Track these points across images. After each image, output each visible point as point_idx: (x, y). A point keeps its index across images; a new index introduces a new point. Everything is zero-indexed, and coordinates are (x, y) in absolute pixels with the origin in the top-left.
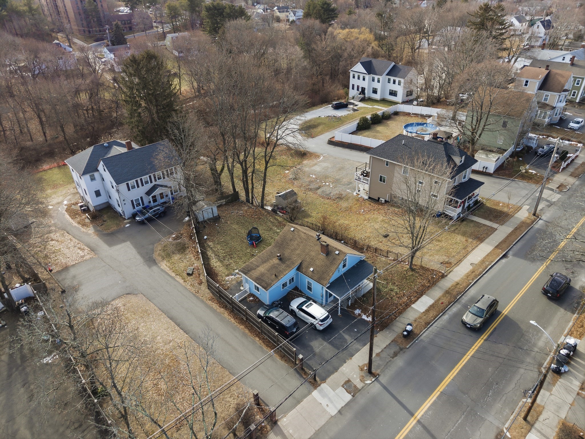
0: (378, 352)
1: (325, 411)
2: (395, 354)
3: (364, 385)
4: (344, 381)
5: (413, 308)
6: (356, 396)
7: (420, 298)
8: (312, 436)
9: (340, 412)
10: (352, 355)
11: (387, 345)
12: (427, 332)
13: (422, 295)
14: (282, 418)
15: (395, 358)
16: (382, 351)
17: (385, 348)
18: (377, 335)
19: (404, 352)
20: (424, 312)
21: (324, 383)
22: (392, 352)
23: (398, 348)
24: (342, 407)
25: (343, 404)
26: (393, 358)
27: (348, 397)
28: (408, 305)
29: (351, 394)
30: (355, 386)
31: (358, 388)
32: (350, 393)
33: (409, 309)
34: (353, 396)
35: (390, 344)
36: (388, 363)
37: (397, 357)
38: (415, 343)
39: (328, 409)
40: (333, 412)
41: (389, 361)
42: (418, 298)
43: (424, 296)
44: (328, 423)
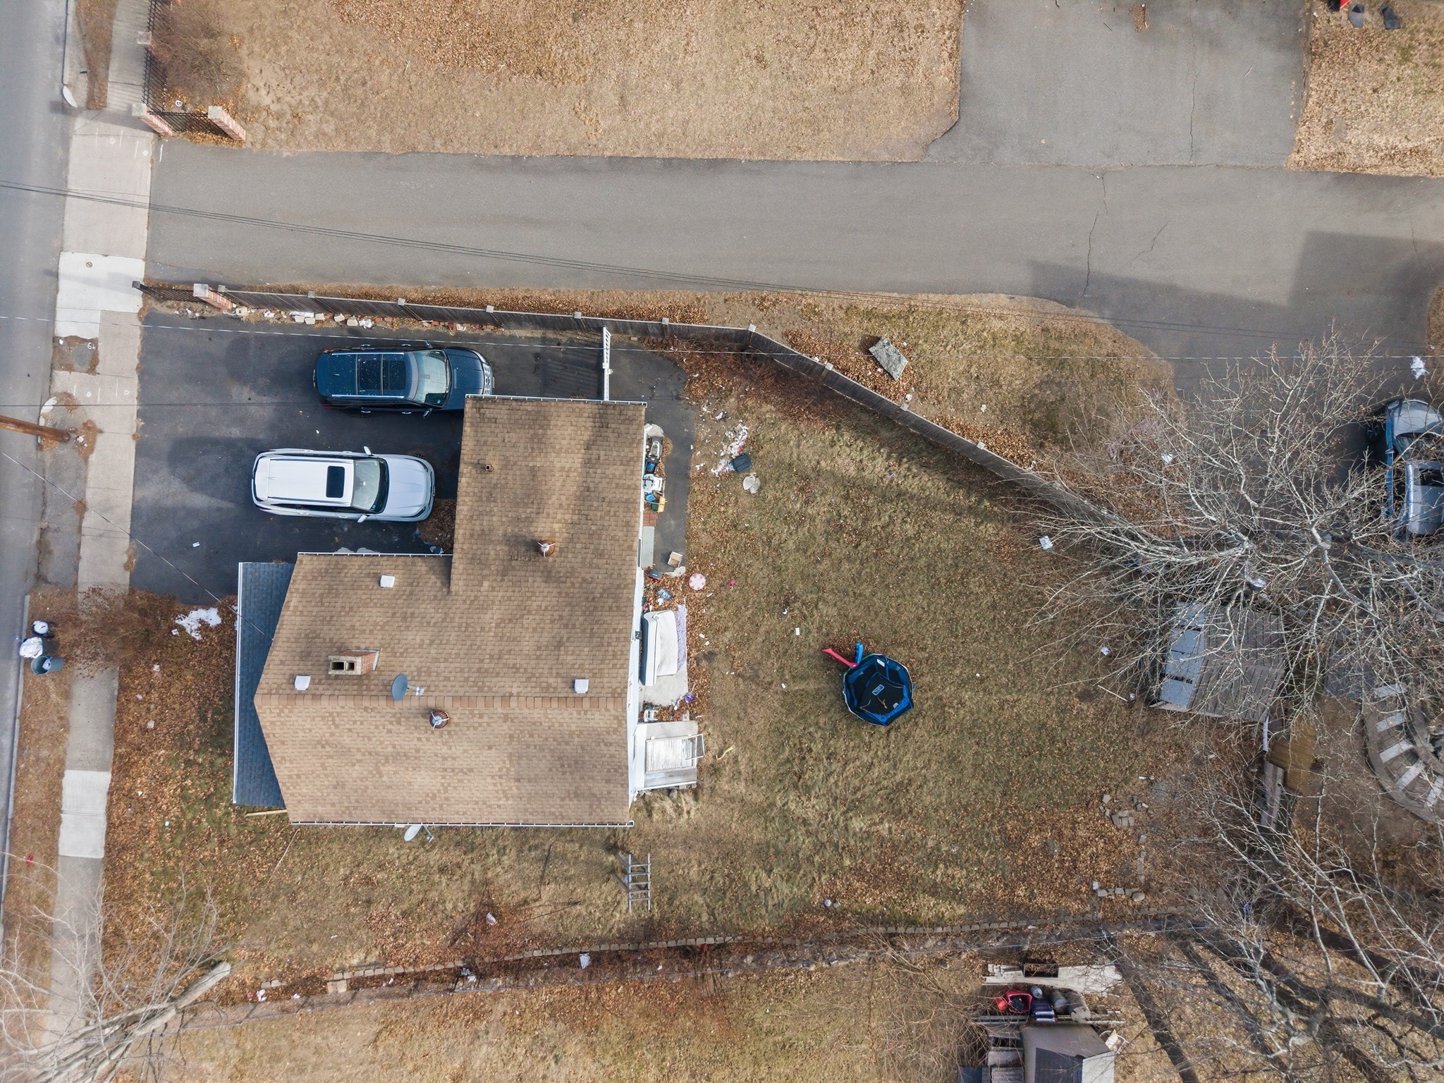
0: (86, 514)
1: (85, 249)
2: (43, 547)
3: (54, 390)
4: (101, 357)
5: (101, 768)
6: (51, 345)
7: (107, 833)
8: (67, 172)
9: (56, 275)
10: (142, 450)
11: (79, 558)
12: (11, 703)
13: (109, 848)
14: (156, 152)
15: (36, 536)
16: (80, 528)
17: (79, 546)
18: (128, 574)
19: (27, 573)
20: (61, 775)
21: (139, 313)
22: (57, 550)
23: (50, 577)
24: (57, 290)
25: (61, 299)
26: (43, 531)
27: (64, 328)
28: (122, 768)
29: (66, 339)
30: (70, 368)
31: (60, 369)
32: (72, 340)
33: (109, 755)
34: (55, 339)
35: (76, 569)
36: (45, 504)
37: (34, 542)
38: (17, 631)
39: (83, 257)
40: (69, 263)
41: (43, 513)
42: (111, 827)
43: (101, 855)
44: (59, 228)
